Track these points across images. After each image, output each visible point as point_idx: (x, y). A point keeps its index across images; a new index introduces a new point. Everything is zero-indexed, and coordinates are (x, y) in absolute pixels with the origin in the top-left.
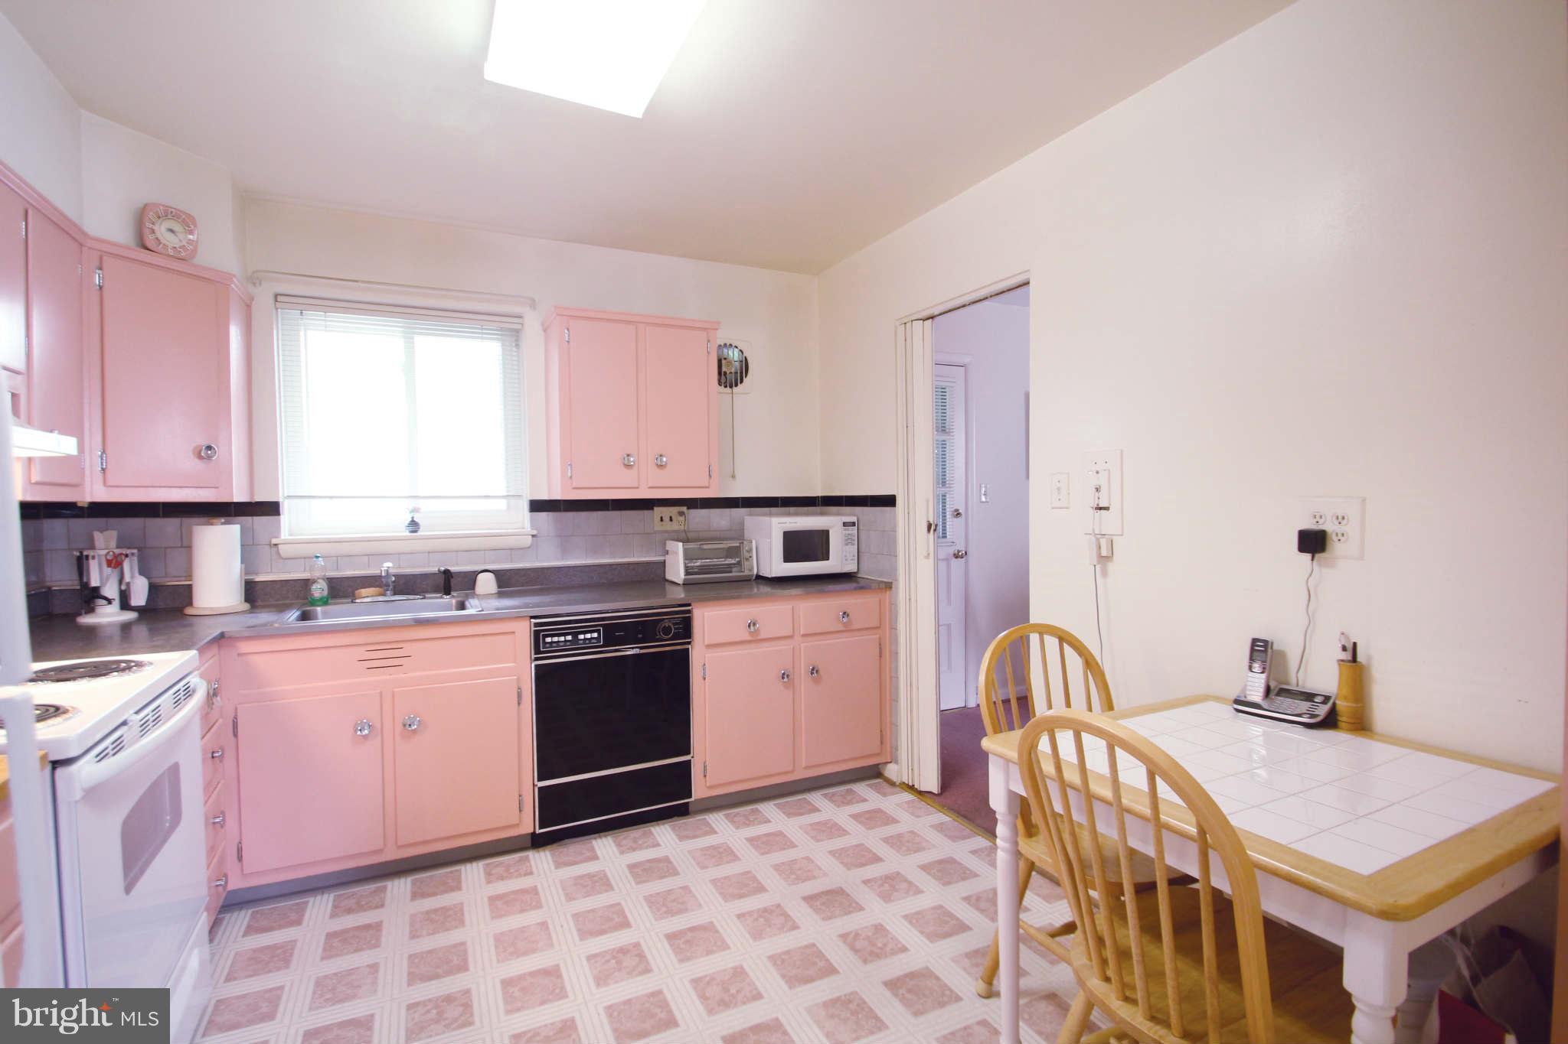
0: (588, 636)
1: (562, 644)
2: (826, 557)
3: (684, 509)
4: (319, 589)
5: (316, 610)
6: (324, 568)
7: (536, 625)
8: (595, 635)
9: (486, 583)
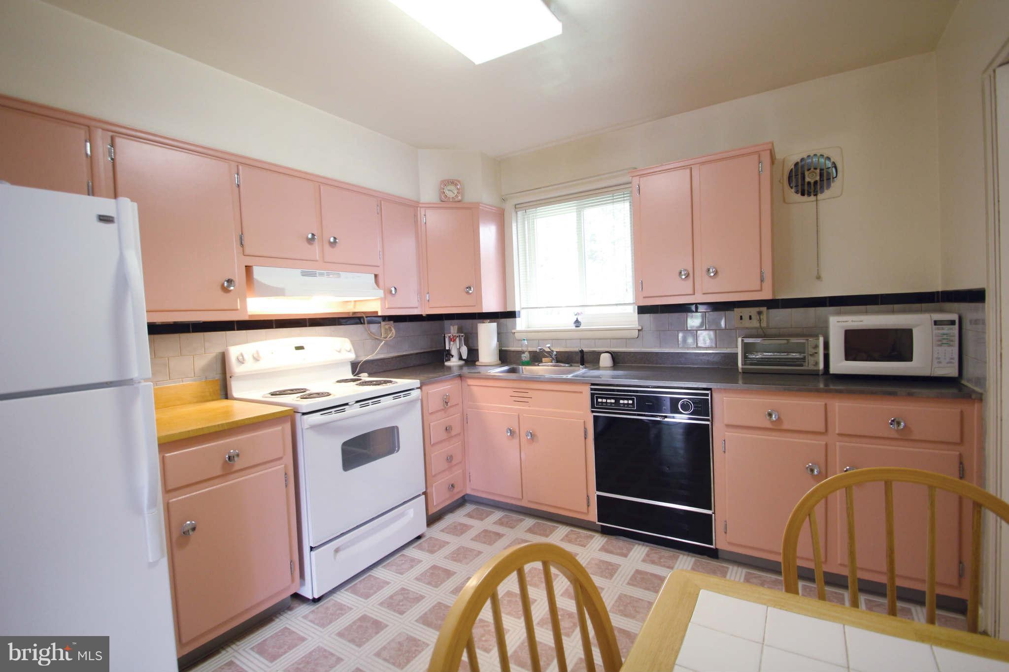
0: (626, 402)
1: (605, 404)
2: (910, 358)
3: (764, 309)
4: (525, 357)
5: (519, 368)
6: (527, 346)
7: (592, 389)
8: (630, 402)
9: (605, 360)
